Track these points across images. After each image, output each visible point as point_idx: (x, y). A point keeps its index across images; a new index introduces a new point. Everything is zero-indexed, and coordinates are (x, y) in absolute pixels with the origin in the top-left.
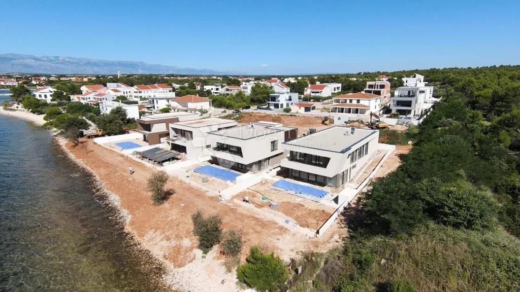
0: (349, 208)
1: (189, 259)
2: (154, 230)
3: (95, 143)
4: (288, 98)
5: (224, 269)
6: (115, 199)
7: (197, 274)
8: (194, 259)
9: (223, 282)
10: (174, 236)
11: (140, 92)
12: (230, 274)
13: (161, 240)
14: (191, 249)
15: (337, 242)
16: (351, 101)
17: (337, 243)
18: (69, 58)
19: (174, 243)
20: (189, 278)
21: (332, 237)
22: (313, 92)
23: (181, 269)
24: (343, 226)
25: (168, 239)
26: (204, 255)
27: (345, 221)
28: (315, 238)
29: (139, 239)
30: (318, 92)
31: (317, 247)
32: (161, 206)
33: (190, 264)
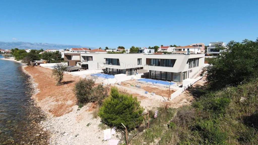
0: (191, 88)
1: (67, 111)
2: (50, 97)
3: (40, 66)
4: (149, 51)
5: (92, 116)
6: (35, 85)
7: (69, 121)
8: (71, 111)
9: (88, 125)
10: (62, 100)
11: (74, 51)
12: (95, 119)
13: (52, 102)
14: (71, 106)
15: (186, 102)
16: (184, 50)
17: (186, 104)
18: (46, 43)
19: (60, 103)
20: (62, 123)
21: (181, 100)
22: (162, 50)
23: (59, 118)
24: (189, 95)
25: (57, 101)
26: (79, 108)
27: (190, 93)
28: (168, 101)
29: (38, 101)
30: (165, 50)
31: (170, 105)
32: (61, 86)
33: (67, 114)
